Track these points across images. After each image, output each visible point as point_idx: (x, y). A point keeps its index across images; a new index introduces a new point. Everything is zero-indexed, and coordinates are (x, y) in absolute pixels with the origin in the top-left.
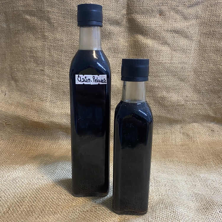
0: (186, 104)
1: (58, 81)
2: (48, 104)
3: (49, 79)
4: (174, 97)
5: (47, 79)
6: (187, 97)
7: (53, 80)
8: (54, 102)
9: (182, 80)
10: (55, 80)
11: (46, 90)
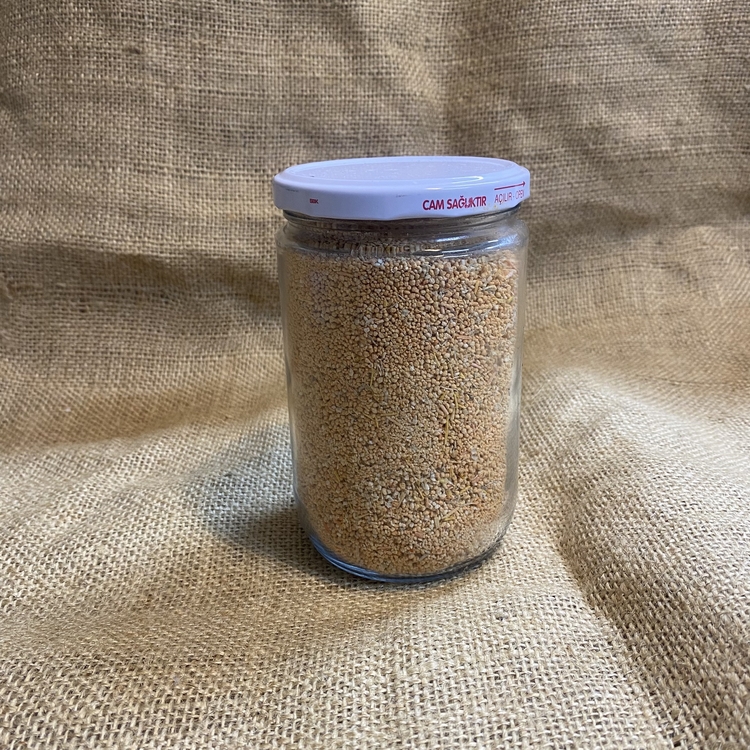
0: (676, 151)
1: (200, 91)
2: (168, 185)
3: (164, 84)
4: (636, 127)
5: (157, 86)
6: (679, 123)
7: (181, 86)
8: (190, 177)
9: (663, 59)
10: (190, 86)
11: (157, 128)
